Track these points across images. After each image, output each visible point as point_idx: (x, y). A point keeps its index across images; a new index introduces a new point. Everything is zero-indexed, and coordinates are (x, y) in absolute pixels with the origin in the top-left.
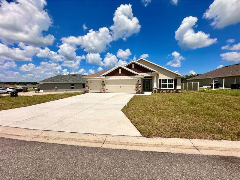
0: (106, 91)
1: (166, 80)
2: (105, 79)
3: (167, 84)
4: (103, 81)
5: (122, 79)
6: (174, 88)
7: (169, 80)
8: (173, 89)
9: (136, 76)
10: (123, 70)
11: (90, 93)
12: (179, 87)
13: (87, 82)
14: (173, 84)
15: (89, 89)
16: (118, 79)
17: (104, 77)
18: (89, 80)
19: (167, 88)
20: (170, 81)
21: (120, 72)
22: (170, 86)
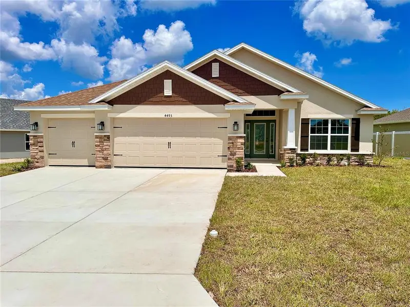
0: (117, 161)
1: (325, 122)
2: (110, 115)
3: (329, 135)
4: (102, 124)
5: (175, 115)
6: (352, 150)
7: (334, 122)
8: (348, 152)
9: (228, 107)
10: (179, 83)
11: (47, 169)
12: (365, 148)
13: (36, 124)
14: (349, 135)
15: (45, 154)
16: (162, 116)
17: (106, 107)
18: (43, 116)
19: (329, 151)
20: (338, 125)
21: (168, 92)
22: (339, 143)
